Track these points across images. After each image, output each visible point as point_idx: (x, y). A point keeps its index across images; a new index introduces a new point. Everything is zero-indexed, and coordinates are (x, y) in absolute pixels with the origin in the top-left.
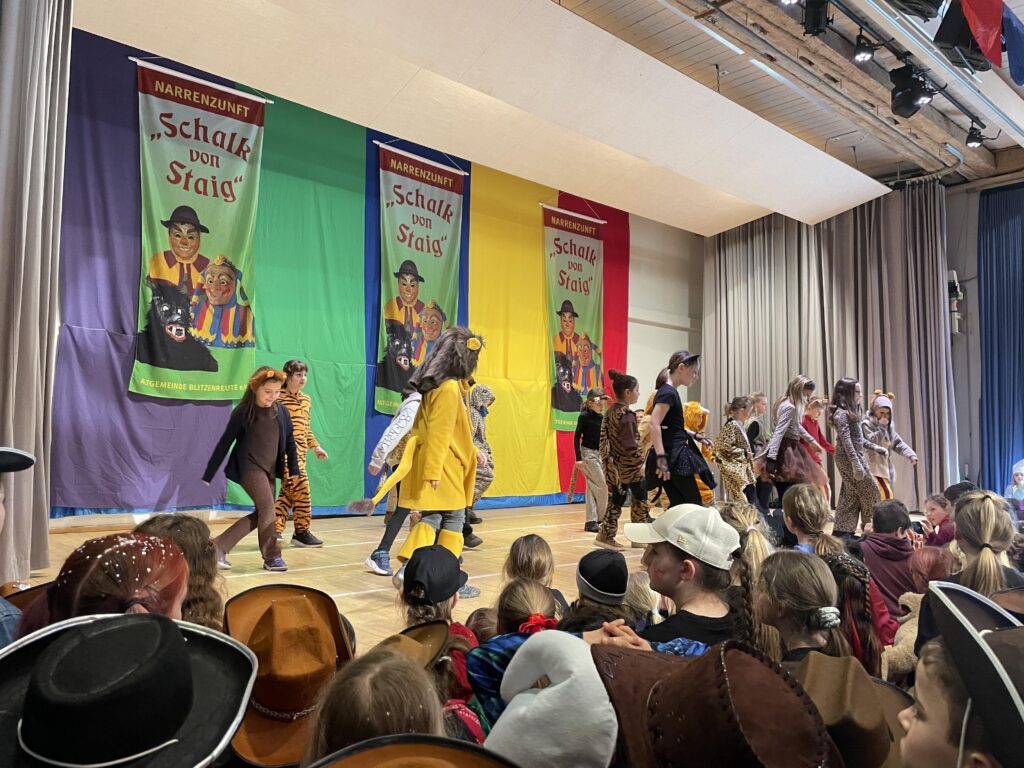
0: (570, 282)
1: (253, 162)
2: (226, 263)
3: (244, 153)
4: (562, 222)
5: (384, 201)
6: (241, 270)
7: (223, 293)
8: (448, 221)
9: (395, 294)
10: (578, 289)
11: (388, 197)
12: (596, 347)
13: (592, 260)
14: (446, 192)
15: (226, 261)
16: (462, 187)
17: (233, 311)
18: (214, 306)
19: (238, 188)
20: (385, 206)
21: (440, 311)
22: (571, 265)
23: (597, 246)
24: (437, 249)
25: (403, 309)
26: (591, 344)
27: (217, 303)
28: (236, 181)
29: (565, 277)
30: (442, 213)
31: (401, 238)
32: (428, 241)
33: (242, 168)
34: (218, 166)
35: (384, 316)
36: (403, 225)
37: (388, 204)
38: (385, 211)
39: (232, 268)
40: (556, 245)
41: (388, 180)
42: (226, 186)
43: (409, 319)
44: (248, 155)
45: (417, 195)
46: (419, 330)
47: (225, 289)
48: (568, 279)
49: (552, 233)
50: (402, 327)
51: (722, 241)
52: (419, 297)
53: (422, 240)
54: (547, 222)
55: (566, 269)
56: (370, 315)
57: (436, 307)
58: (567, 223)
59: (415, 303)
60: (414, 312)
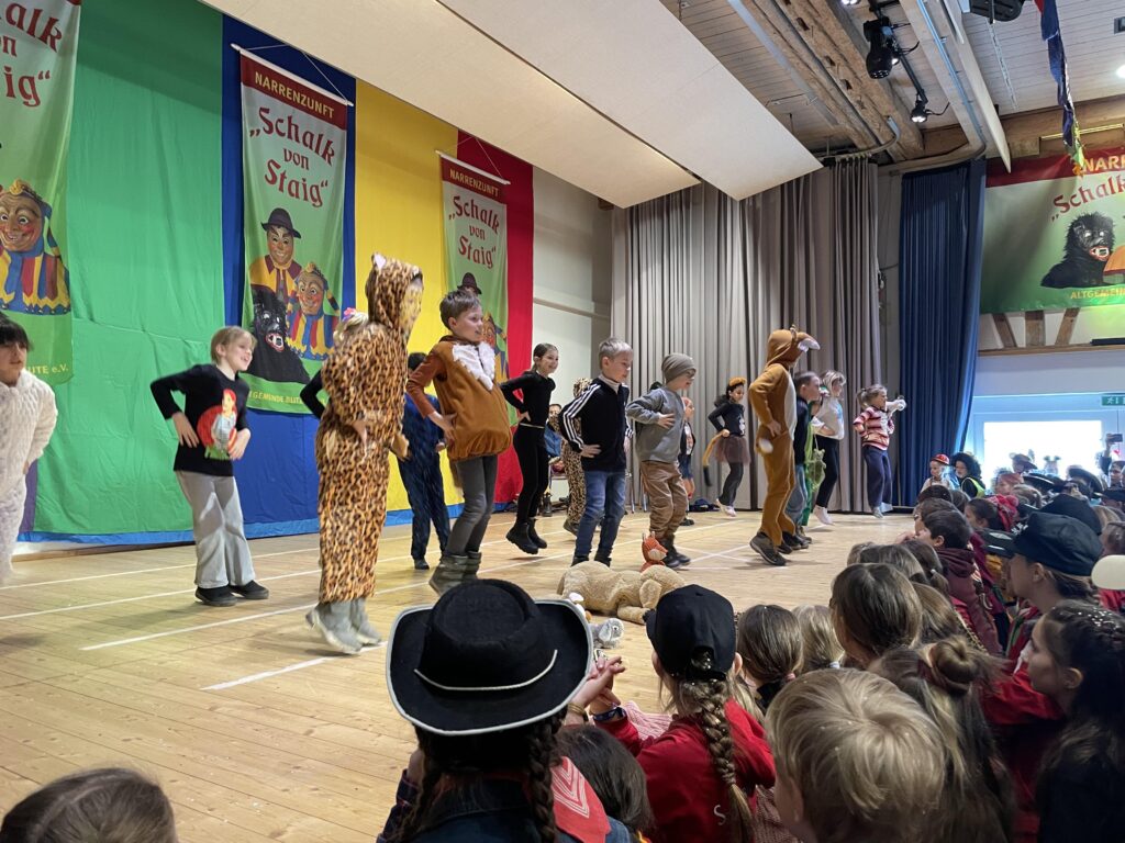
0: (472, 251)
1: (65, 53)
2: (26, 192)
3: (53, 39)
4: (462, 178)
5: (247, 127)
6: (51, 204)
7: (24, 235)
8: (329, 162)
9: (264, 252)
10: (481, 261)
11: (251, 124)
12: (501, 331)
13: (495, 227)
14: (326, 125)
15: (26, 189)
16: (346, 120)
17: (38, 260)
18: (9, 253)
19: (44, 88)
20: (249, 134)
21: (321, 277)
22: (473, 230)
23: (501, 210)
24: (316, 197)
25: (274, 272)
26: (495, 326)
27: (14, 248)
28: (40, 77)
29: (466, 245)
30: (321, 151)
31: (270, 178)
32: (305, 186)
33: (48, 60)
34: (14, 53)
35: (249, 280)
36: (272, 161)
37: (252, 132)
38: (249, 142)
39: (38, 200)
40: (456, 205)
41: (252, 100)
42: (26, 83)
43: (281, 286)
44: (58, 42)
45: (290, 124)
46: (295, 300)
47: (25, 228)
48: (470, 248)
49: (451, 189)
50: (273, 295)
51: (636, 214)
52: (295, 258)
53: (297, 184)
54: (445, 176)
55: (468, 236)
56: (230, 279)
57: (316, 272)
58: (468, 180)
59: (289, 264)
60: (288, 276)
